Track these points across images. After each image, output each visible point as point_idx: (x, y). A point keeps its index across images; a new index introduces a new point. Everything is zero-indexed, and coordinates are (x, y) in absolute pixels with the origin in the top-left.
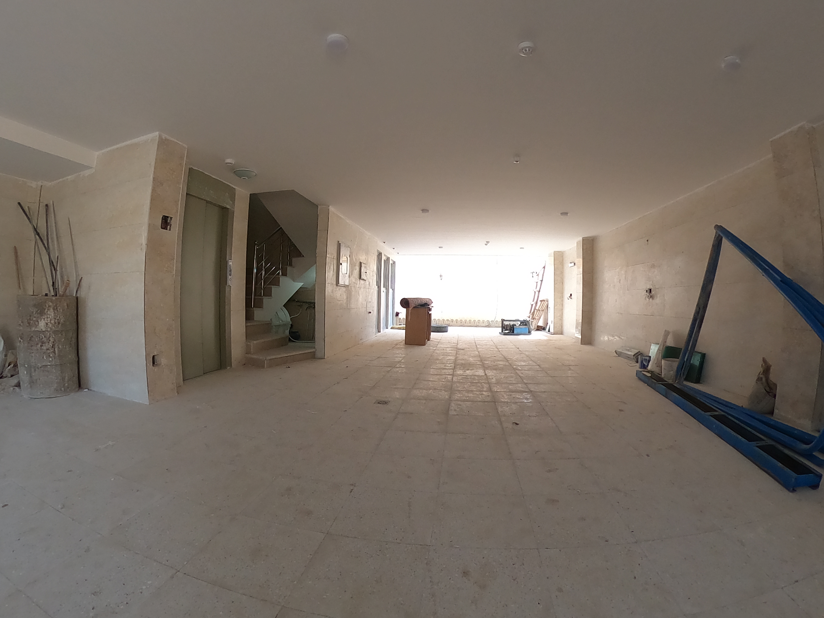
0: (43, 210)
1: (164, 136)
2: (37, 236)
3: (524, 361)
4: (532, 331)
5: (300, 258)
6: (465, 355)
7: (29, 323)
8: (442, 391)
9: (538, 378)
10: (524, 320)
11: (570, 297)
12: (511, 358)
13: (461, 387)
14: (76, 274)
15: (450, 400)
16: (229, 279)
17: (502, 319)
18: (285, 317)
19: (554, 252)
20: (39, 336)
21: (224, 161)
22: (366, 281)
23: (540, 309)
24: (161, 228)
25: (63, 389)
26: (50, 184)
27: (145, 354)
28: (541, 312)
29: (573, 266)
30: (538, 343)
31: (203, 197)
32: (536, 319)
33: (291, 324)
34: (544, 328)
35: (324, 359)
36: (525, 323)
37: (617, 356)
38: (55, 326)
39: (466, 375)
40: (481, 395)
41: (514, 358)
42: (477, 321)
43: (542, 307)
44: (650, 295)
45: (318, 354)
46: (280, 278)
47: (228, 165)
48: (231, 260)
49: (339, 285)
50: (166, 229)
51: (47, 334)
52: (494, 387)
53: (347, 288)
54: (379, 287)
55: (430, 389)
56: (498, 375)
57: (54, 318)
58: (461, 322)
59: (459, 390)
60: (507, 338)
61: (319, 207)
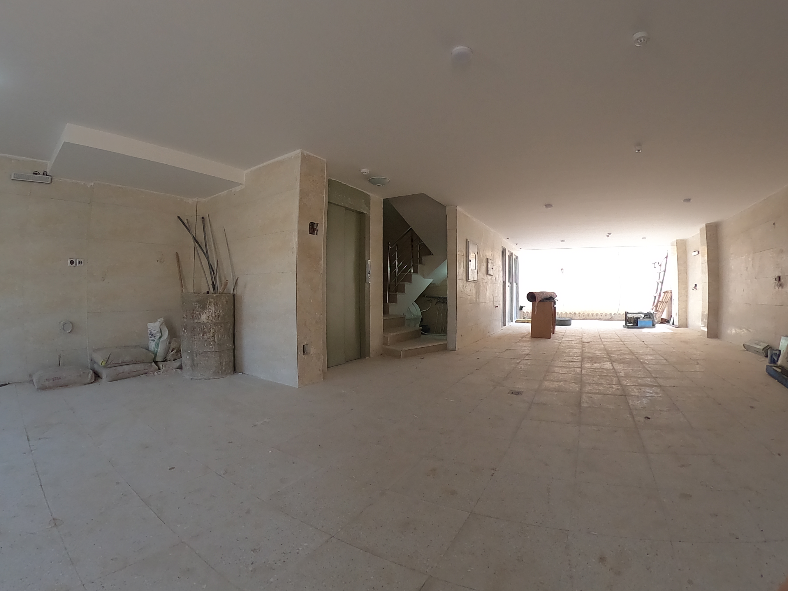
0: (200, 222)
1: (306, 153)
2: (196, 243)
3: (651, 355)
4: (656, 324)
5: (430, 256)
6: (591, 348)
7: (193, 316)
8: (572, 383)
9: (666, 372)
10: (648, 313)
11: (694, 287)
12: (637, 351)
13: (590, 380)
14: (233, 275)
15: (581, 392)
16: (368, 277)
17: (625, 312)
18: (416, 311)
19: (677, 240)
20: (201, 327)
21: (360, 171)
22: (493, 276)
23: (663, 301)
24: (309, 233)
25: (221, 372)
26: (205, 200)
27: (296, 344)
28: (664, 304)
29: (697, 255)
30: (663, 336)
31: (342, 204)
32: (659, 311)
33: (421, 318)
34: (668, 321)
35: (455, 350)
36: (649, 316)
37: (745, 351)
38: (216, 319)
39: (595, 368)
40: (611, 388)
41: (640, 352)
42: (599, 314)
43: (665, 298)
44: (779, 283)
45: (450, 346)
46: (412, 275)
47: (363, 174)
48: (370, 260)
49: (469, 280)
50: (313, 234)
51: (209, 325)
52: (623, 380)
53: (476, 283)
54: (504, 282)
55: (561, 381)
56: (626, 369)
57: (214, 312)
58: (584, 315)
59: (589, 383)
60: (632, 331)
61: (447, 207)
